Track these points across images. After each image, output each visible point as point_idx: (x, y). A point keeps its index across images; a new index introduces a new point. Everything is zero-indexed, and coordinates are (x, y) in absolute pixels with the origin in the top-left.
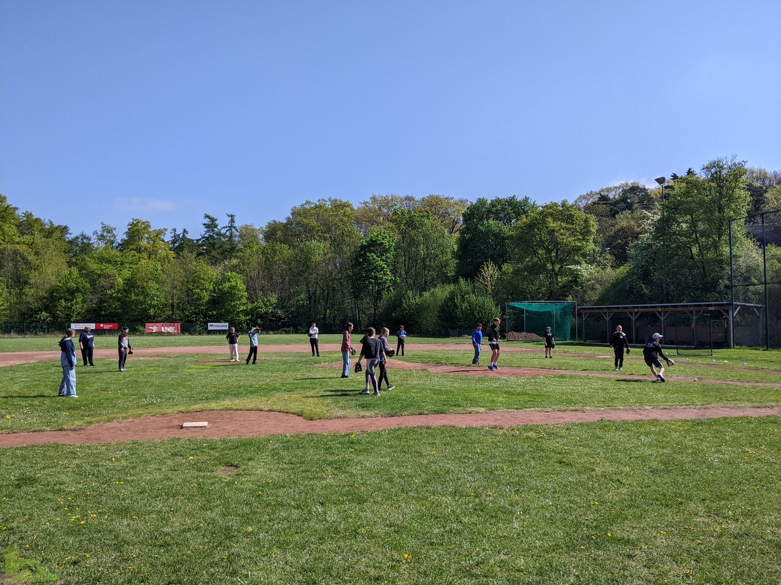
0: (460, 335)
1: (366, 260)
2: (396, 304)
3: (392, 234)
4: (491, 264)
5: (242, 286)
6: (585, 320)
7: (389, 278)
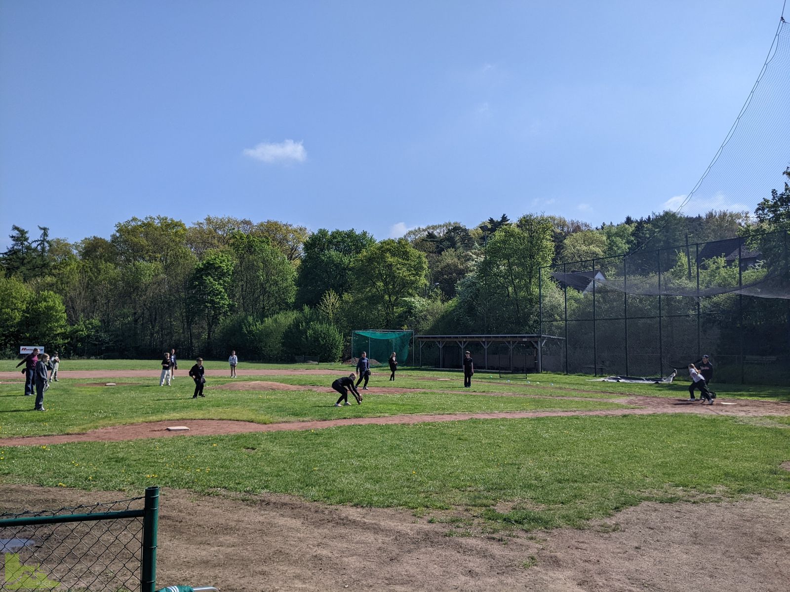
0: (305, 361)
1: (202, 283)
2: (235, 330)
3: (230, 258)
4: (333, 293)
5: (61, 307)
6: (422, 348)
7: (227, 303)
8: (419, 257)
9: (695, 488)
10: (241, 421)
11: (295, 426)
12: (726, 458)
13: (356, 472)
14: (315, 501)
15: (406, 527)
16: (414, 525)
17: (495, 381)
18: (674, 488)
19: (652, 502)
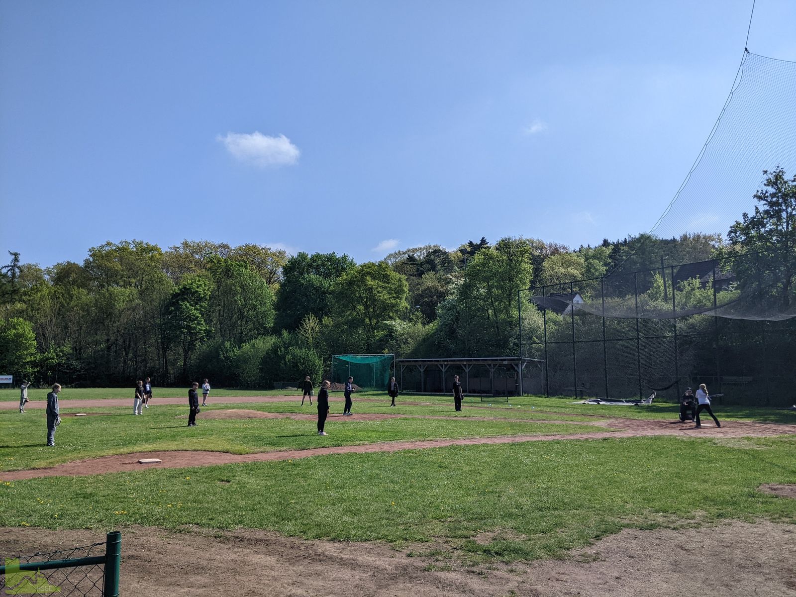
0: (284, 387)
1: (178, 308)
2: (213, 355)
3: (207, 282)
4: (312, 317)
5: (31, 335)
6: (403, 372)
7: (204, 328)
8: (400, 280)
9: (675, 513)
10: (216, 451)
11: (271, 456)
12: (705, 481)
13: (334, 504)
14: (291, 536)
15: (385, 562)
16: (392, 559)
17: (477, 405)
18: (654, 514)
19: (633, 530)
